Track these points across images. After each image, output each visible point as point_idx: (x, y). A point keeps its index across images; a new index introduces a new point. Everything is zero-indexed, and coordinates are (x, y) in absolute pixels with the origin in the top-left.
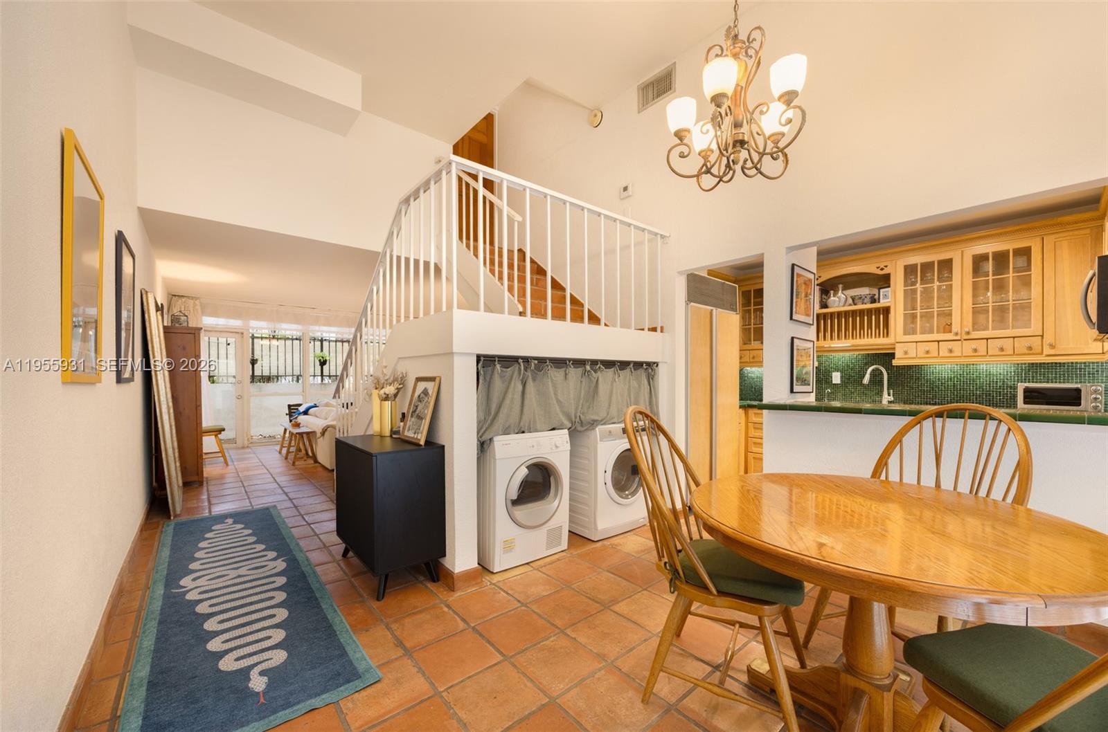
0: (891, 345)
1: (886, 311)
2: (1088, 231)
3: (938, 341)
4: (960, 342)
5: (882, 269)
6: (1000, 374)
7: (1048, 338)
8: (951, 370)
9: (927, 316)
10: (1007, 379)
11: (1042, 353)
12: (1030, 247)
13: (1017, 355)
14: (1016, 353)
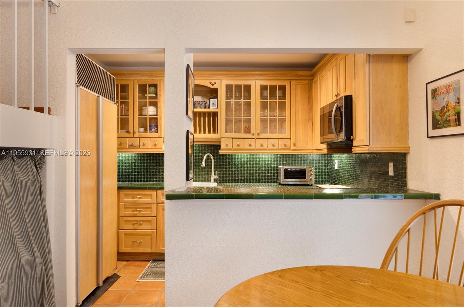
0: (218, 139)
1: (215, 115)
2: (307, 82)
3: (244, 139)
4: (255, 140)
5: (213, 85)
6: (269, 160)
7: (293, 141)
8: (246, 157)
9: (238, 121)
10: (272, 163)
11: (290, 149)
12: (285, 85)
13: (280, 149)
14: (280, 148)
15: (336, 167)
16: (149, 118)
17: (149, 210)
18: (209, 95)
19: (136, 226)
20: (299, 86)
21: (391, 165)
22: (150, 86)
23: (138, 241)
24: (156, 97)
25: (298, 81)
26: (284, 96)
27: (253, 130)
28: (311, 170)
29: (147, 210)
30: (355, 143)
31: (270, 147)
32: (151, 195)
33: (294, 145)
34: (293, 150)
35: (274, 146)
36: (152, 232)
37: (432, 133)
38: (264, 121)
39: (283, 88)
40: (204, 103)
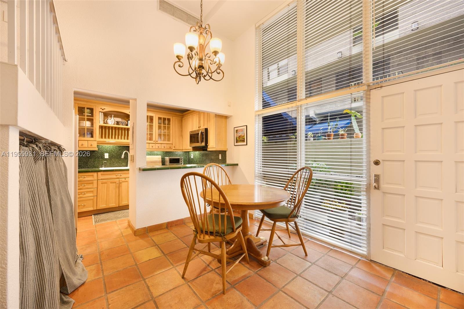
15: (192, 157)
16: (87, 128)
17: (92, 184)
18: (126, 118)
19: (81, 195)
20: (176, 120)
21: (220, 155)
22: (87, 108)
23: (83, 205)
24: (92, 116)
25: (176, 117)
26: (169, 124)
27: (154, 139)
28: (182, 159)
29: (90, 185)
30: (208, 147)
31: (163, 148)
32: (93, 175)
33: (174, 147)
34: (173, 149)
35: (164, 147)
36: (94, 197)
37: (236, 144)
38: (160, 135)
39: (169, 120)
40: (125, 123)
